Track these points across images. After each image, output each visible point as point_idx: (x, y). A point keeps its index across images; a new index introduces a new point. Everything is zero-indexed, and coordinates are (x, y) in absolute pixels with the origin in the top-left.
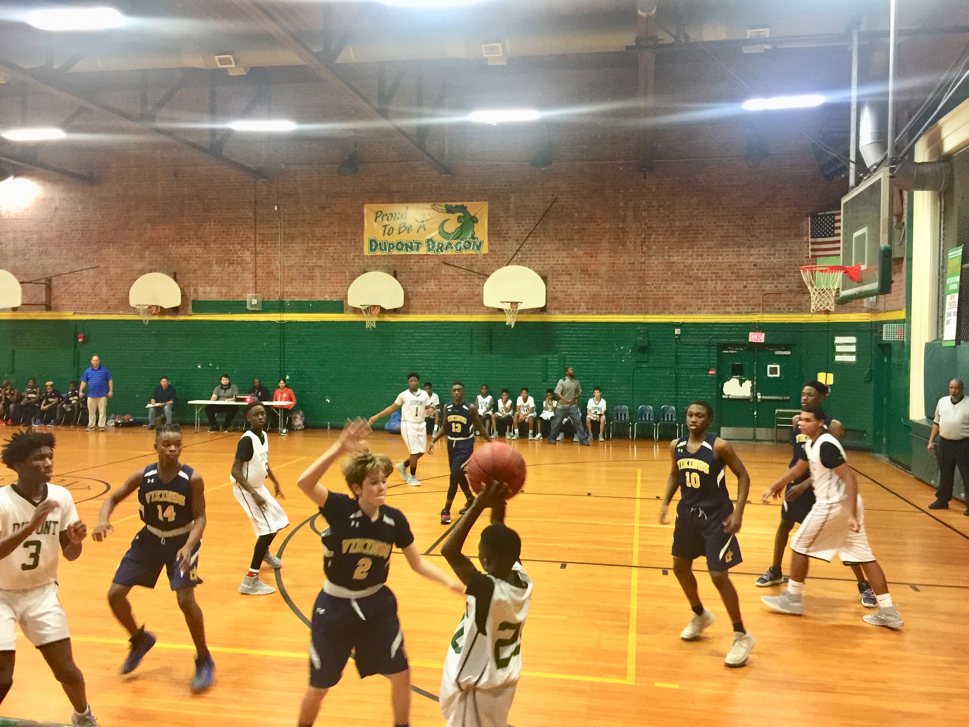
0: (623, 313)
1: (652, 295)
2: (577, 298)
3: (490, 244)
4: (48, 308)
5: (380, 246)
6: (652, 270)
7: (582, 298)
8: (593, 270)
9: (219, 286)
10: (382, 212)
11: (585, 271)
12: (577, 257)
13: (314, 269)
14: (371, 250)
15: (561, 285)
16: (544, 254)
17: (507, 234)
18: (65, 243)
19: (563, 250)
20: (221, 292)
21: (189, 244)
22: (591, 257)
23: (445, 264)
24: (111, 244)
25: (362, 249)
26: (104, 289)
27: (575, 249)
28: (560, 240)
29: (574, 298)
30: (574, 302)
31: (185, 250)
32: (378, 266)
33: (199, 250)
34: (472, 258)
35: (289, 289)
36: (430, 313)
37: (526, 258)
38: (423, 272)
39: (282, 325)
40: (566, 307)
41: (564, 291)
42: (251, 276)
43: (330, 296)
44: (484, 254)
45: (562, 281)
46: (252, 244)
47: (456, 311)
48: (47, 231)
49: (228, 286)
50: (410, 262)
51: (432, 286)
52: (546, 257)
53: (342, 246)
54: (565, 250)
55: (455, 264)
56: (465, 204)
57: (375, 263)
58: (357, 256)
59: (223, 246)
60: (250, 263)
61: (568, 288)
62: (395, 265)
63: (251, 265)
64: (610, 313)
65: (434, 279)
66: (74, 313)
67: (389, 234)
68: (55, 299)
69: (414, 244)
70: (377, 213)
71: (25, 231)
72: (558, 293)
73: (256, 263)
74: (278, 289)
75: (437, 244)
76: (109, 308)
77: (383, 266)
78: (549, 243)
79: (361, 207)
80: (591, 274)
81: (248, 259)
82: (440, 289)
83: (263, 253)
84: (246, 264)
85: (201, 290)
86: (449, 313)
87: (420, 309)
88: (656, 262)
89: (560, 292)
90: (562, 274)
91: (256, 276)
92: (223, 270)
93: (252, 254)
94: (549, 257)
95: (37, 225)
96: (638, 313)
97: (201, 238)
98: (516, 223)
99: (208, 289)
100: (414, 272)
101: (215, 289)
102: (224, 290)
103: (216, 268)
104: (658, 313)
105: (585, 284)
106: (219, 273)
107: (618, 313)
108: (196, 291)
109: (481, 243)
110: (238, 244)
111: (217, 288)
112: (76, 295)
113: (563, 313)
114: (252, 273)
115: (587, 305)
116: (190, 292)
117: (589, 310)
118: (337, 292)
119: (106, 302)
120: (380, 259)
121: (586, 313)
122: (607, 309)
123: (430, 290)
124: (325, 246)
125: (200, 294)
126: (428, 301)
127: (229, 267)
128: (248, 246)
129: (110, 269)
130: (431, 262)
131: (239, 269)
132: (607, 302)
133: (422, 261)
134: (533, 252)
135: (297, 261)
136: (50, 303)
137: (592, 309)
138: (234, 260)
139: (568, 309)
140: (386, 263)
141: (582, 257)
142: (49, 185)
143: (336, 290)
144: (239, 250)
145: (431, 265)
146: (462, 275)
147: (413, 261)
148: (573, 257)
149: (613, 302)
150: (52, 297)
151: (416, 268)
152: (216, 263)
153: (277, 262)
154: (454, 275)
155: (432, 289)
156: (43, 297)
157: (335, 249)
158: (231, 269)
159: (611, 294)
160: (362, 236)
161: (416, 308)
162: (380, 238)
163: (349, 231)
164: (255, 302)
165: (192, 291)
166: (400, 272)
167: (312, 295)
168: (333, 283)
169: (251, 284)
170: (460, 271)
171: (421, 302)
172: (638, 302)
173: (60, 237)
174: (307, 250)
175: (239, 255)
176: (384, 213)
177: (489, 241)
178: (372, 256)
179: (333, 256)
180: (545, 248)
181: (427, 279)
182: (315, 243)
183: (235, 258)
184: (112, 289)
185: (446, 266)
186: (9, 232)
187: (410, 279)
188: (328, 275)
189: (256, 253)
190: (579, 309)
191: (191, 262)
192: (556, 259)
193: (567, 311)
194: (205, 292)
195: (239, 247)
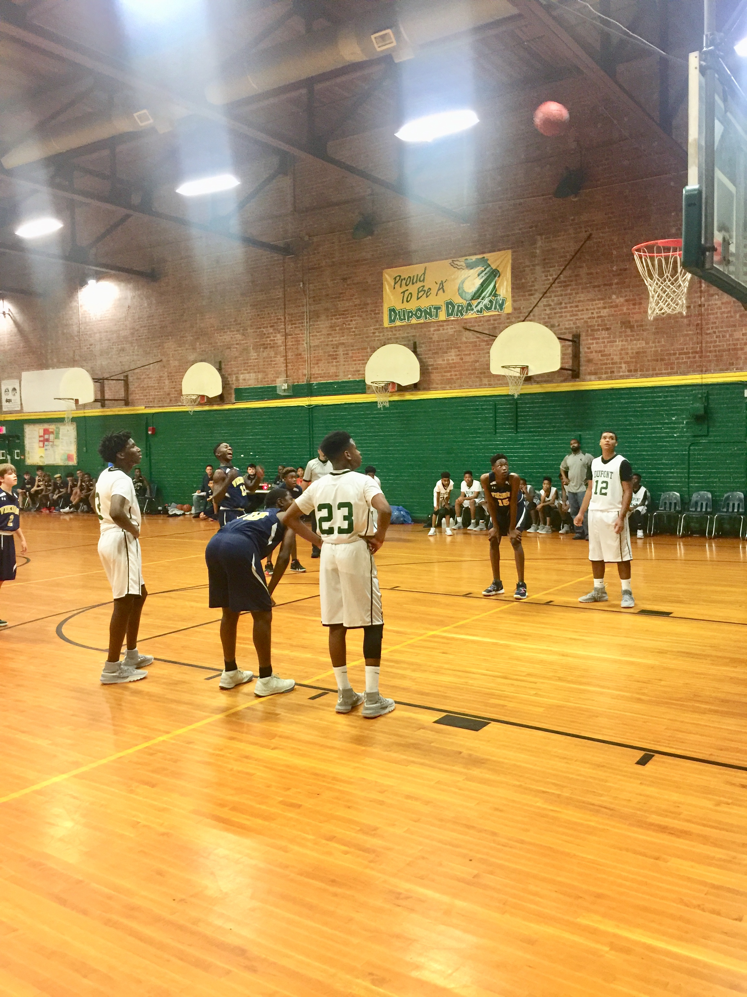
0: (676, 373)
1: (714, 346)
2: (616, 359)
3: (514, 301)
4: (127, 403)
5: (399, 316)
6: (713, 314)
7: (622, 358)
8: (636, 321)
9: (255, 372)
10: (400, 276)
11: (627, 324)
12: (617, 306)
13: (337, 347)
14: (391, 321)
15: (597, 343)
16: (577, 306)
17: (533, 286)
18: (136, 340)
19: (599, 299)
20: (258, 379)
21: (230, 332)
22: (634, 304)
23: (466, 329)
24: (170, 337)
25: (382, 321)
26: (167, 382)
27: (614, 297)
28: (595, 287)
29: (612, 359)
30: (612, 363)
31: (226, 338)
32: (397, 338)
33: (239, 337)
34: (495, 320)
35: (315, 371)
36: (451, 388)
37: (555, 313)
38: (443, 341)
39: (311, 409)
40: (603, 371)
41: (600, 351)
42: (282, 359)
43: (353, 375)
44: (508, 314)
45: (599, 339)
46: (283, 326)
47: (478, 384)
48: (123, 329)
49: (264, 372)
50: (430, 331)
51: (452, 356)
52: (579, 311)
53: (363, 319)
54: (602, 299)
55: (476, 329)
56: (486, 256)
57: (395, 335)
58: (376, 329)
59: (258, 330)
60: (281, 346)
61: (605, 347)
62: (413, 336)
63: (282, 348)
64: (657, 375)
65: (455, 348)
66: (146, 407)
67: (407, 302)
68: (132, 394)
69: (433, 310)
70: (395, 279)
71: (107, 332)
72: (594, 354)
73: (286, 345)
74: (306, 372)
75: (456, 307)
76: (171, 400)
77: (403, 338)
78: (582, 292)
79: (381, 274)
80: (633, 327)
81: (280, 342)
82: (462, 359)
83: (291, 335)
84: (278, 347)
85: (241, 377)
86: (471, 387)
87: (442, 383)
88: (719, 303)
89: (596, 352)
90: (598, 330)
91: (286, 359)
92: (258, 355)
93: (282, 336)
94: (583, 310)
95: (116, 325)
96: (694, 372)
97: (240, 324)
98: (543, 272)
99: (247, 376)
100: (434, 342)
101: (253, 375)
102: (260, 376)
103: (253, 354)
104: (722, 370)
105: (627, 341)
106: (256, 359)
107: (669, 374)
108: (237, 380)
109: (503, 301)
110: (271, 327)
111: (254, 374)
112: (146, 390)
113: (600, 379)
114: (284, 356)
115: (629, 366)
116: (232, 381)
117: (632, 373)
118: (359, 371)
119: (169, 394)
120: (399, 330)
121: (628, 377)
122: (654, 369)
123: (451, 362)
124: (347, 321)
125: (241, 381)
126: (449, 374)
127: (263, 352)
128: (279, 328)
129: (171, 362)
130: (452, 328)
131: (272, 354)
132: (654, 360)
133: (441, 328)
134: (563, 305)
135: (322, 340)
136: (128, 398)
137: (636, 371)
138: (267, 344)
139: (606, 373)
140: (406, 335)
141: (622, 305)
142: (123, 284)
143: (359, 369)
144: (272, 333)
145: (451, 332)
146: (484, 341)
147: (432, 329)
148: (612, 307)
149: (662, 360)
150: (130, 392)
151: (435, 338)
152: (253, 349)
153: (304, 343)
154: (476, 342)
155: (453, 360)
156: (122, 394)
157: (357, 324)
158: (265, 354)
159: (659, 349)
160: (382, 306)
161: (437, 384)
162: (399, 306)
163: (369, 302)
164: (285, 386)
165: (234, 379)
166: (420, 343)
167: (336, 376)
168: (355, 360)
169: (283, 369)
170: (481, 336)
171: (443, 376)
172: (694, 357)
173: (133, 334)
174: (331, 327)
175: (272, 338)
176: (402, 278)
177: (513, 297)
178: (391, 327)
179: (354, 332)
180: (578, 299)
181: (448, 349)
182: (337, 319)
183: (268, 342)
184: (173, 382)
185: (467, 332)
186: (96, 333)
187: (430, 350)
188: (350, 352)
189: (286, 335)
190: (619, 372)
191: (232, 349)
192: (590, 311)
193: (604, 376)
194: (244, 380)
195: (271, 330)
